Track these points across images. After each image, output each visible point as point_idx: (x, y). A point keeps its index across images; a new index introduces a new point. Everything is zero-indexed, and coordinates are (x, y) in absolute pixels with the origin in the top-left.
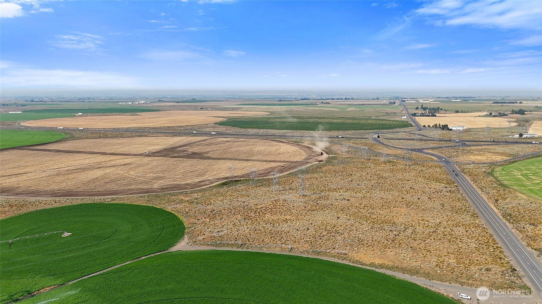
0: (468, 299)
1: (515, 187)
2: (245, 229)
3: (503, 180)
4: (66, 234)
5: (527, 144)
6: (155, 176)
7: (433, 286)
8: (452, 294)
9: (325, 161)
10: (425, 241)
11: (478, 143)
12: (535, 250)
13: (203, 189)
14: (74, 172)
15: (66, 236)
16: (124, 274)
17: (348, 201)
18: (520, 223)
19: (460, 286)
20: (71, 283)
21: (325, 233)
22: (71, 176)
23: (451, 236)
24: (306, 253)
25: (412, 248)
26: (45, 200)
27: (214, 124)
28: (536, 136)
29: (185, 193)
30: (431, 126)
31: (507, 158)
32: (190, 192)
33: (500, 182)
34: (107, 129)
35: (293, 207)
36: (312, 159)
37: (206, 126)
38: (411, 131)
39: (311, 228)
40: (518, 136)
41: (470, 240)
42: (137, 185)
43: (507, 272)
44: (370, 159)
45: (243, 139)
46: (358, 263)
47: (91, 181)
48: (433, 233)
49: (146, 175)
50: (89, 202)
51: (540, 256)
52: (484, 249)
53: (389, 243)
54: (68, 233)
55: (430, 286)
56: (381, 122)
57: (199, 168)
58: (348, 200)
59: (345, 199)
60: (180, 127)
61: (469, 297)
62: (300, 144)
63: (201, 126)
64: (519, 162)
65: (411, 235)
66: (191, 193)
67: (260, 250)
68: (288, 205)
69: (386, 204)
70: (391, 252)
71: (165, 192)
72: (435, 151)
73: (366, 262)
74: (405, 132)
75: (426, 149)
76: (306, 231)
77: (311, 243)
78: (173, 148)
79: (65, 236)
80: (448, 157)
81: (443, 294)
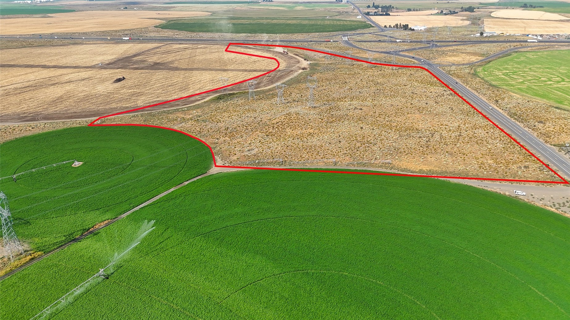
0: (523, 195)
1: (504, 87)
2: (276, 146)
3: (490, 81)
4: (77, 164)
5: (492, 43)
6: (131, 92)
7: (487, 186)
8: (507, 192)
9: (309, 68)
10: (456, 145)
11: (447, 44)
12: (554, 145)
13: (198, 105)
14: (25, 91)
15: (78, 166)
16: (178, 201)
17: (361, 111)
18: (529, 122)
19: (510, 184)
20: (124, 216)
21: (358, 144)
22: (27, 96)
23: (476, 138)
24: (352, 166)
25: (448, 152)
26: (17, 125)
27: (155, 27)
28: (495, 34)
29: (181, 110)
30: (392, 27)
31: (480, 58)
32: (186, 109)
33: (488, 82)
34: (25, 35)
35: (309, 120)
36: (293, 66)
37: (146, 29)
38: (377, 32)
39: (343, 141)
40: (479, 34)
41: (495, 141)
42: (118, 104)
43: (544, 168)
44: (354, 65)
45: (203, 46)
46: (407, 171)
47: (55, 100)
48: (459, 136)
49: (119, 91)
50: (75, 125)
51: (561, 151)
52: (511, 148)
53: (425, 149)
54: (79, 163)
55: (485, 186)
56: (338, 23)
57: (176, 81)
58: (361, 109)
59: (358, 109)
60: (116, 31)
61: (524, 194)
62: (270, 50)
63: (140, 30)
64: (494, 62)
65: (440, 140)
66: (188, 110)
67: (304, 166)
68: (302, 118)
69: (399, 111)
70: (431, 157)
71: (158, 110)
72: (411, 53)
73: (414, 170)
74: (370, 33)
75: (401, 51)
76: (339, 143)
77: (351, 155)
78: (126, 58)
79: (76, 166)
80: (427, 59)
81: (501, 193)
